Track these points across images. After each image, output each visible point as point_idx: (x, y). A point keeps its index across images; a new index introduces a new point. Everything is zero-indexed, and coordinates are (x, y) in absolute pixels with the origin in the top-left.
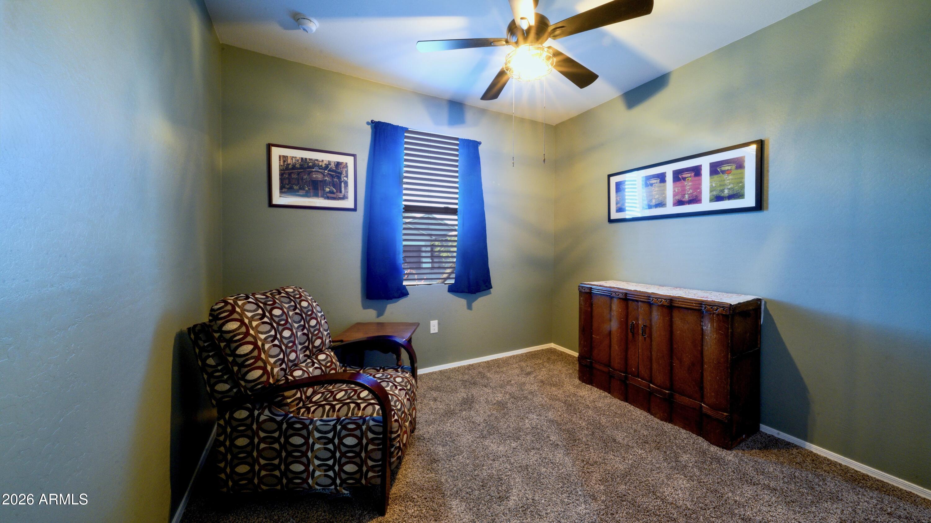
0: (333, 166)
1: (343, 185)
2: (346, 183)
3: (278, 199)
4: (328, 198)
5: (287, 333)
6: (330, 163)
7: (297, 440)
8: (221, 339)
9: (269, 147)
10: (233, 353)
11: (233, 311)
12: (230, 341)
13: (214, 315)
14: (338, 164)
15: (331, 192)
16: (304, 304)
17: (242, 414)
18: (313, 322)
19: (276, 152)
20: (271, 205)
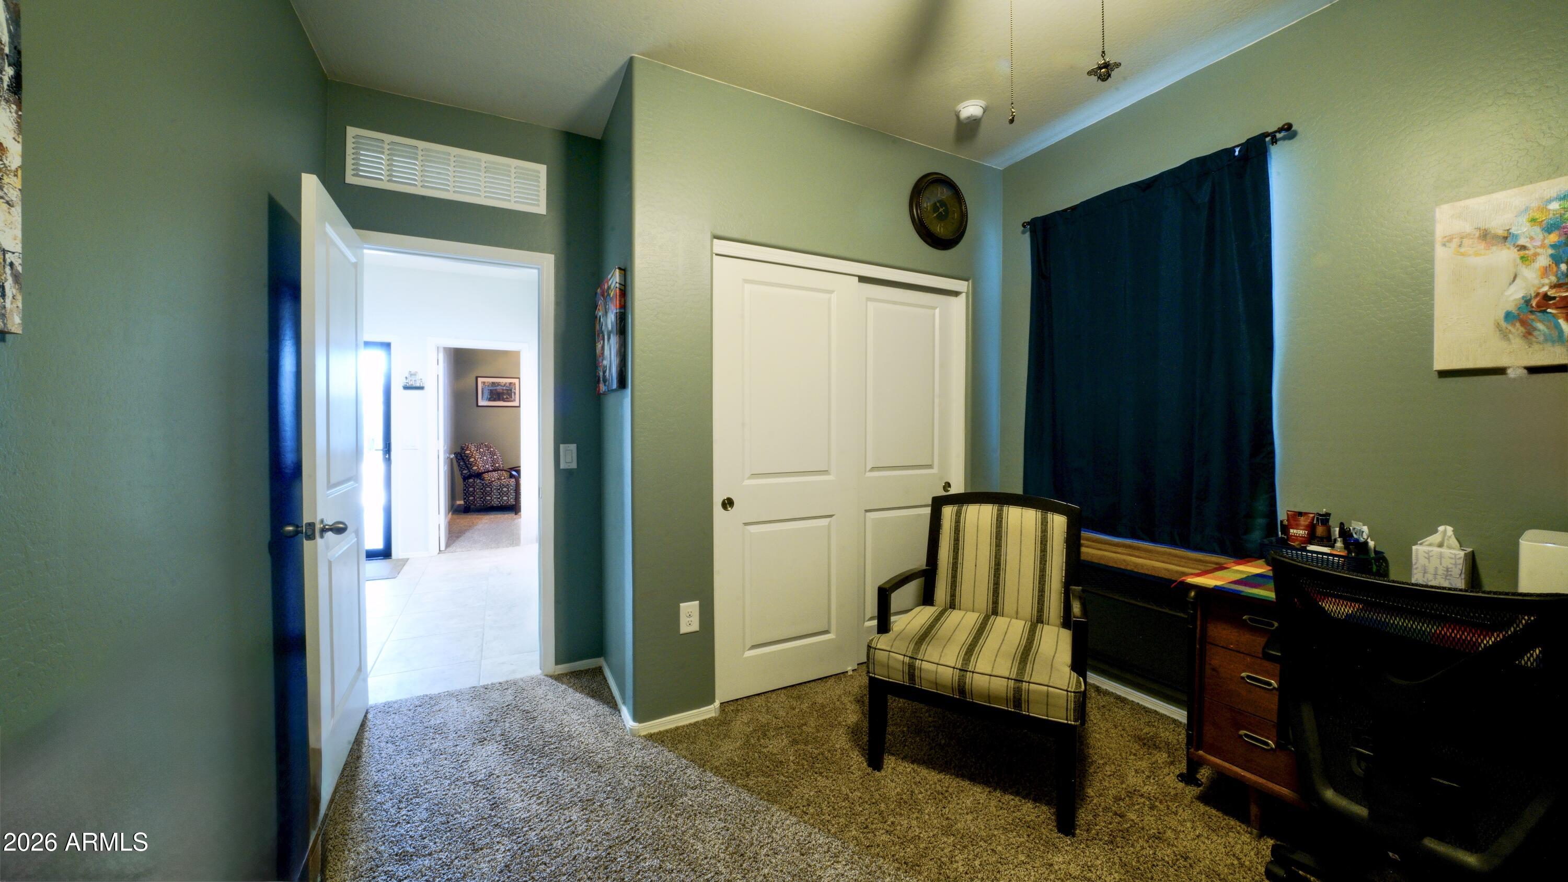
0: (508, 385)
1: (513, 394)
2: (515, 393)
3: (481, 403)
4: (505, 401)
5: (485, 458)
6: (506, 383)
7: (488, 489)
8: (469, 464)
9: (477, 378)
10: (468, 461)
11: (468, 447)
12: (467, 457)
13: (462, 448)
14: (510, 383)
15: (507, 398)
16: (492, 449)
17: (471, 480)
18: (495, 457)
19: (480, 380)
20: (478, 406)
